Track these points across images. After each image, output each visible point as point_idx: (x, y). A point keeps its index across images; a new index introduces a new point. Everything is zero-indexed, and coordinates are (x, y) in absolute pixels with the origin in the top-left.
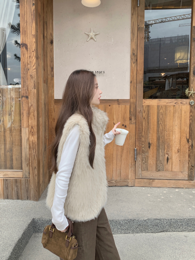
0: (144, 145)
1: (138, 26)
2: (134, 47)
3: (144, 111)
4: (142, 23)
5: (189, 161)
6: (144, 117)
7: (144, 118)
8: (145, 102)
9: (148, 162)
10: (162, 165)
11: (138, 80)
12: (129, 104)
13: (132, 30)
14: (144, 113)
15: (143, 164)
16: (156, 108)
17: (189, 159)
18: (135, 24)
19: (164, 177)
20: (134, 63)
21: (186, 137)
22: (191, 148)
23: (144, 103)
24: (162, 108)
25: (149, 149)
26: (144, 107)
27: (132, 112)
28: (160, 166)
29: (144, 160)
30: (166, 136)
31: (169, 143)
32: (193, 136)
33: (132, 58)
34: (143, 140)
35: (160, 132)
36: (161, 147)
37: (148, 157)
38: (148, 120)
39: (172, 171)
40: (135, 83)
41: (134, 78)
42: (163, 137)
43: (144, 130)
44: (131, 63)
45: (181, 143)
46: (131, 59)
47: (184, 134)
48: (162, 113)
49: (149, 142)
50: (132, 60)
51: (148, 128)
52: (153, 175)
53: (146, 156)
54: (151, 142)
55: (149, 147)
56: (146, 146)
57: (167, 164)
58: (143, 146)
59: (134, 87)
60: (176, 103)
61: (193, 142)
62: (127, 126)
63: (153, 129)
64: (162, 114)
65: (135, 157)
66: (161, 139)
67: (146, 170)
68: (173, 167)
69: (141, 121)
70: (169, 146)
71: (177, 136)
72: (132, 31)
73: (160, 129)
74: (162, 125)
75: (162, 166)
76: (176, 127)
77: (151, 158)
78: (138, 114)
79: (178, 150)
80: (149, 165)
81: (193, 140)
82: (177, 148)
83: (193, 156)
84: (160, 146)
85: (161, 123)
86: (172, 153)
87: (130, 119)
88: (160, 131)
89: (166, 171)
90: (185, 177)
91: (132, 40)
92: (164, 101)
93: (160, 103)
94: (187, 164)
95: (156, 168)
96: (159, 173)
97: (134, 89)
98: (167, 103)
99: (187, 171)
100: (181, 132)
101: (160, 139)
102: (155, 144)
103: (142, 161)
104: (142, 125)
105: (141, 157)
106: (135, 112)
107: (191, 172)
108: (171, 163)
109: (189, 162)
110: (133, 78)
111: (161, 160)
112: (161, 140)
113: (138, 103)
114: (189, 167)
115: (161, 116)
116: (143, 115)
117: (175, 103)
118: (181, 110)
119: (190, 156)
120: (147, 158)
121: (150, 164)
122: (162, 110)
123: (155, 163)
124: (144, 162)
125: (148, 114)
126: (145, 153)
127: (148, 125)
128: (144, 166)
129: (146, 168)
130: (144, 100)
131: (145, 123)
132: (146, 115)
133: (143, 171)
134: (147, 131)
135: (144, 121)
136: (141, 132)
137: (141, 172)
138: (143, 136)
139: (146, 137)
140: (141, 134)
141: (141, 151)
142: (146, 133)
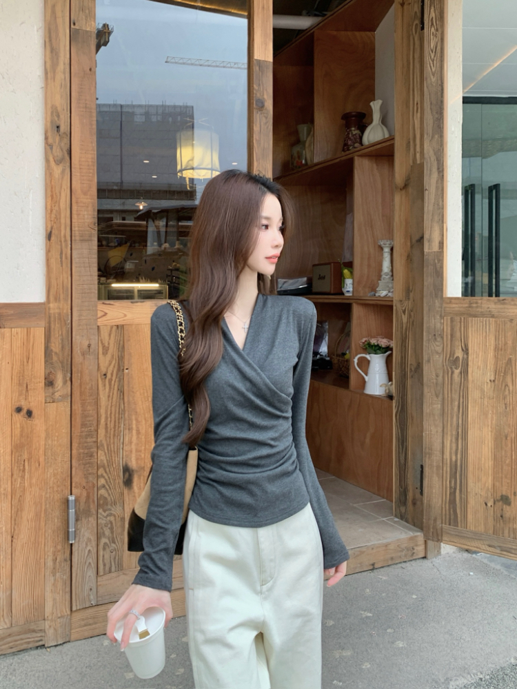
0: (104, 477)
1: (72, 23)
2: (60, 101)
3: (104, 347)
4: (86, 17)
6: (103, 370)
8: (106, 314)
11: (75, 228)
12: (43, 323)
13: (47, 35)
14: (105, 353)
15: (104, 549)
18: (59, 14)
20: (59, 162)
23: (104, 318)
25: (126, 491)
26: (104, 332)
27: (56, 353)
29: (107, 532)
33: (50, 141)
34: (102, 460)
38: (119, 381)
40: (66, 241)
41: (63, 221)
43: (103, 421)
44: (47, 160)
46: (48, 146)
49: (126, 465)
50: (51, 148)
51: (121, 412)
53: (115, 516)
55: (127, 483)
56: (115, 480)
58: (102, 481)
59: (61, 253)
62: (35, 413)
65: (68, 532)
67: (113, 569)
69: (91, 388)
72: (50, 41)
78: (78, 358)
87: (50, 383)
91: (49, 73)
97: (61, 261)
103: (98, 539)
104: (97, 403)
105: (95, 525)
106: (66, 354)
110: (58, 218)
113: (80, 315)
116: (101, 365)
124: (107, 541)
125: (121, 359)
126: (109, 507)
127: (123, 399)
128: (105, 557)
129: (113, 563)
130: (103, 303)
131: (109, 392)
132: (114, 362)
133: (105, 574)
134: (117, 424)
135: (105, 385)
136: (92, 428)
137: (94, 581)
138: (102, 445)
139: (112, 446)
140: (94, 439)
141: (94, 501)
142: (113, 430)
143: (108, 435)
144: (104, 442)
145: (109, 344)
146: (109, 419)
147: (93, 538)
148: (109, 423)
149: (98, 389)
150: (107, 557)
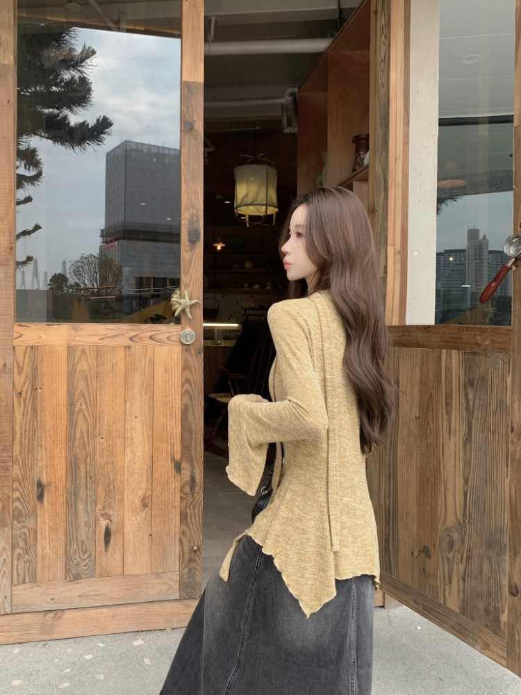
0: (19, 491)
3: (18, 366)
5: (184, 533)
6: (18, 389)
7: (20, 393)
8: (21, 335)
9: (36, 552)
10: (86, 556)
14: (20, 373)
15: (18, 559)
16: (64, 355)
17: (184, 526)
19: (96, 597)
21: (173, 455)
22: (187, 489)
23: (20, 339)
24: (86, 354)
25: (39, 506)
26: (20, 352)
28: (78, 560)
29: (21, 543)
30: (101, 455)
31: (112, 478)
32: (195, 449)
34: (17, 474)
35: (77, 443)
36: (82, 493)
37: (36, 532)
38: (33, 400)
39: (126, 573)
42: (88, 459)
43: (18, 437)
45: (156, 475)
47: (165, 445)
48: (87, 373)
49: (40, 480)
51: (34, 431)
52: (56, 597)
53: (28, 528)
54: (44, 480)
55: (40, 497)
56: (29, 494)
57: (106, 551)
58: (17, 494)
60: (135, 339)
61: (195, 471)
63: (52, 432)
64: (86, 377)
66: (82, 466)
67: (27, 580)
68: (129, 560)
69: (6, 406)
70: (112, 487)
71: (139, 453)
73: (78, 432)
74: (87, 415)
75: (87, 561)
76: (137, 420)
77: (47, 533)
79: (143, 500)
80: (39, 559)
81: (195, 463)
82: (141, 493)
83: (197, 517)
84: (81, 491)
85: (81, 410)
86: (121, 510)
88: (78, 436)
89: (101, 576)
90: (169, 590)
92: (91, 333)
93: (77, 338)
94: (177, 543)
95: (67, 570)
96: (78, 586)
98: (102, 339)
99: (177, 568)
100: (153, 437)
101: (79, 467)
102: (61, 487)
103: (13, 549)
104: (12, 420)
105: (10, 535)
107: (189, 572)
108: (121, 547)
109: (183, 538)
111: (83, 541)
112: (83, 469)
114: (183, 554)
115: (82, 385)
116: (16, 384)
117: (131, 339)
118: (153, 363)
119: (186, 517)
120: (32, 536)
121: (43, 557)
122: (84, 363)
123: (61, 551)
124: (21, 552)
125: (34, 378)
126: (24, 519)
127: (36, 417)
128: (19, 567)
129: (27, 574)
130: (19, 325)
131: (24, 410)
132: (28, 382)
133: (18, 584)
134: (31, 441)
135: (20, 404)
136: (8, 444)
137: (9, 590)
138: (18, 460)
139: (27, 461)
140: (10, 454)
141: (9, 513)
142: (27, 446)
143: (23, 451)
144: (19, 457)
145: (23, 364)
146: (24, 436)
147: (8, 548)
148: (23, 440)
149: (13, 407)
150: (21, 567)
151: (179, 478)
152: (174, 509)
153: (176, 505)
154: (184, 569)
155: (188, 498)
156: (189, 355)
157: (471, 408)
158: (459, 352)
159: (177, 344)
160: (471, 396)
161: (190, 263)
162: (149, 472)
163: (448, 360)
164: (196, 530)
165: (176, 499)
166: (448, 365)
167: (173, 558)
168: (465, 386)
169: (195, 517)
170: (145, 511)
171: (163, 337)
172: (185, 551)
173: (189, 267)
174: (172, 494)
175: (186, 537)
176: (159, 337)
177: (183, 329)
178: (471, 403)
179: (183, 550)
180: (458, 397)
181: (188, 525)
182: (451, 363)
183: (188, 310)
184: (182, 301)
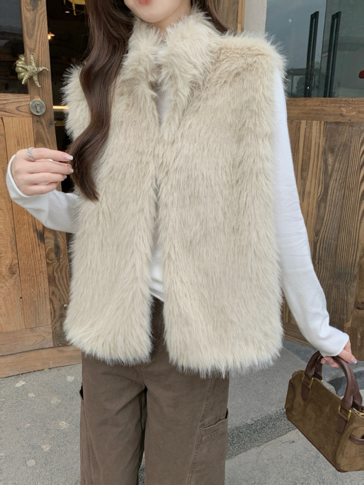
5: (53, 293)
17: (52, 288)
21: (35, 226)
22: (53, 255)
45: (19, 245)
47: (26, 217)
61: (58, 239)
79: (10, 268)
82: (7, 262)
83: (65, 279)
90: (44, 340)
94: (48, 302)
99: (50, 322)
107: (61, 326)
109: (53, 298)
114: (54, 311)
118: (4, 136)
119: (54, 280)
151: (44, 246)
152: (41, 274)
153: (44, 270)
154: (55, 323)
155: (54, 264)
156: (41, 126)
157: (330, 172)
158: (321, 122)
159: (28, 115)
160: (330, 161)
161: (34, 24)
162: (13, 243)
163: (308, 130)
164: (64, 290)
165: (43, 265)
166: (307, 134)
167: (45, 314)
168: (324, 153)
169: (63, 279)
170: (13, 278)
171: (12, 107)
172: (56, 309)
173: (33, 30)
174: (39, 261)
175: (56, 297)
176: (8, 107)
177: (32, 98)
178: (330, 168)
179: (54, 308)
180: (315, 163)
181: (56, 286)
182: (310, 133)
183: (35, 78)
184: (28, 67)
